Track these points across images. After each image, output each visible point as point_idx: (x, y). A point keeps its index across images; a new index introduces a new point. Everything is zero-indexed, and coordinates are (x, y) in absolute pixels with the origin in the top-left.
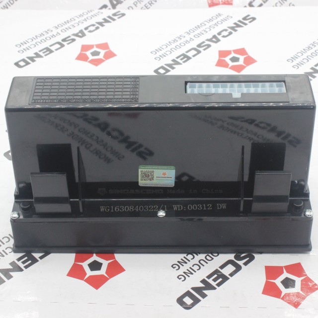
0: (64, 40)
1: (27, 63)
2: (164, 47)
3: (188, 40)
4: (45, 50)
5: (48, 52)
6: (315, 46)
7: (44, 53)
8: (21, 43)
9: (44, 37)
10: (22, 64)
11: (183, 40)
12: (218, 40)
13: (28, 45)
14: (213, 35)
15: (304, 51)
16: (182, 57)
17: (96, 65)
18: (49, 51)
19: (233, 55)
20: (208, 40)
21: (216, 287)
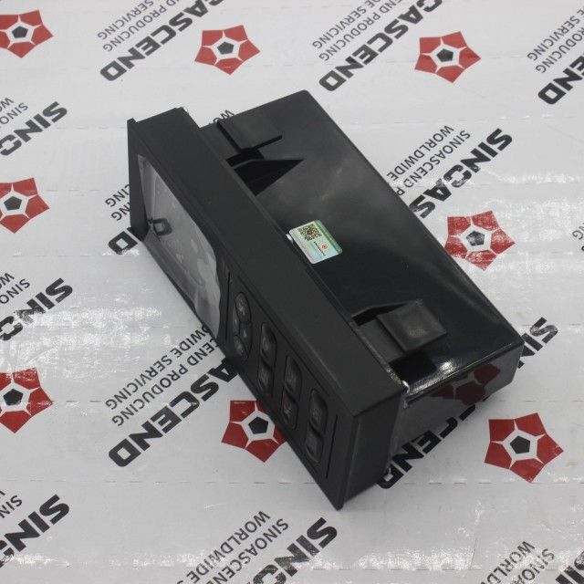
0: (174, 22)
1: (121, 71)
2: (333, 32)
3: (371, 17)
4: (146, 44)
5: (151, 47)
6: (573, 26)
7: (144, 48)
8: (106, 30)
9: (140, 17)
10: (113, 71)
11: (364, 17)
12: (419, 18)
13: (118, 32)
14: (410, 6)
15: (554, 36)
16: (363, 52)
17: (230, 71)
18: (151, 45)
19: (443, 46)
20: (402, 17)
21: (423, 453)
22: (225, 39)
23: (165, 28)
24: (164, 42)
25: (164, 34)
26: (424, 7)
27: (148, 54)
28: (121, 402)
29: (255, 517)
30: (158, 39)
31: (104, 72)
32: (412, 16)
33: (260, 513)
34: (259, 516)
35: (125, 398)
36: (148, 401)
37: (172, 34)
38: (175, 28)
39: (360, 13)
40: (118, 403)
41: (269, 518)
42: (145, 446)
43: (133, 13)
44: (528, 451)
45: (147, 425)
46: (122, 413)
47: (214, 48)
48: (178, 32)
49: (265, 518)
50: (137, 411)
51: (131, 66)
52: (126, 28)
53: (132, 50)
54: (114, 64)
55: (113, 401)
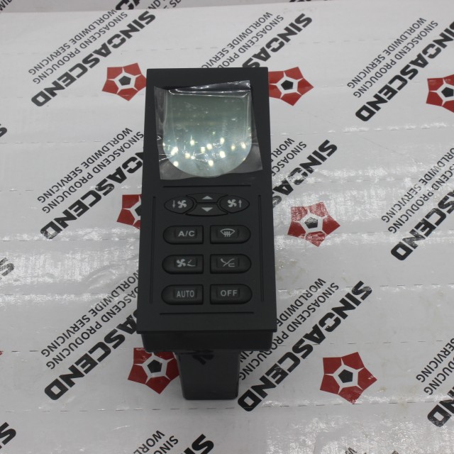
22: (124, 74)
23: (79, 65)
24: (79, 76)
25: (79, 71)
26: (271, 48)
27: (67, 85)
28: (53, 351)
29: (154, 435)
30: (74, 74)
31: (34, 100)
32: (262, 55)
33: (158, 432)
34: (156, 434)
35: (56, 348)
36: (73, 350)
37: (85, 70)
38: (87, 66)
39: (224, 53)
40: (51, 352)
41: (163, 435)
42: (72, 384)
43: (55, 55)
44: (351, 380)
45: (72, 368)
46: (54, 359)
47: (117, 80)
48: (89, 68)
49: (161, 436)
50: (64, 357)
51: (54, 95)
52: (50, 66)
53: (55, 83)
54: (41, 94)
55: (47, 350)
